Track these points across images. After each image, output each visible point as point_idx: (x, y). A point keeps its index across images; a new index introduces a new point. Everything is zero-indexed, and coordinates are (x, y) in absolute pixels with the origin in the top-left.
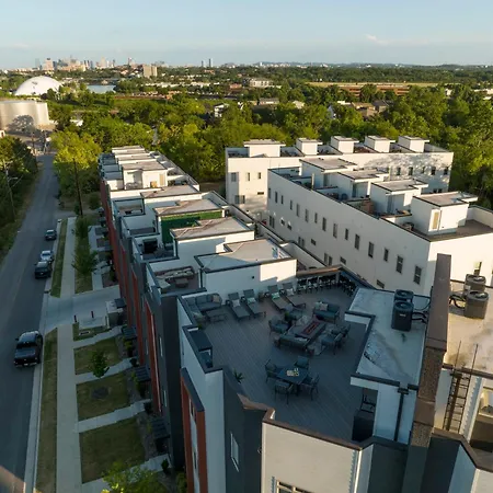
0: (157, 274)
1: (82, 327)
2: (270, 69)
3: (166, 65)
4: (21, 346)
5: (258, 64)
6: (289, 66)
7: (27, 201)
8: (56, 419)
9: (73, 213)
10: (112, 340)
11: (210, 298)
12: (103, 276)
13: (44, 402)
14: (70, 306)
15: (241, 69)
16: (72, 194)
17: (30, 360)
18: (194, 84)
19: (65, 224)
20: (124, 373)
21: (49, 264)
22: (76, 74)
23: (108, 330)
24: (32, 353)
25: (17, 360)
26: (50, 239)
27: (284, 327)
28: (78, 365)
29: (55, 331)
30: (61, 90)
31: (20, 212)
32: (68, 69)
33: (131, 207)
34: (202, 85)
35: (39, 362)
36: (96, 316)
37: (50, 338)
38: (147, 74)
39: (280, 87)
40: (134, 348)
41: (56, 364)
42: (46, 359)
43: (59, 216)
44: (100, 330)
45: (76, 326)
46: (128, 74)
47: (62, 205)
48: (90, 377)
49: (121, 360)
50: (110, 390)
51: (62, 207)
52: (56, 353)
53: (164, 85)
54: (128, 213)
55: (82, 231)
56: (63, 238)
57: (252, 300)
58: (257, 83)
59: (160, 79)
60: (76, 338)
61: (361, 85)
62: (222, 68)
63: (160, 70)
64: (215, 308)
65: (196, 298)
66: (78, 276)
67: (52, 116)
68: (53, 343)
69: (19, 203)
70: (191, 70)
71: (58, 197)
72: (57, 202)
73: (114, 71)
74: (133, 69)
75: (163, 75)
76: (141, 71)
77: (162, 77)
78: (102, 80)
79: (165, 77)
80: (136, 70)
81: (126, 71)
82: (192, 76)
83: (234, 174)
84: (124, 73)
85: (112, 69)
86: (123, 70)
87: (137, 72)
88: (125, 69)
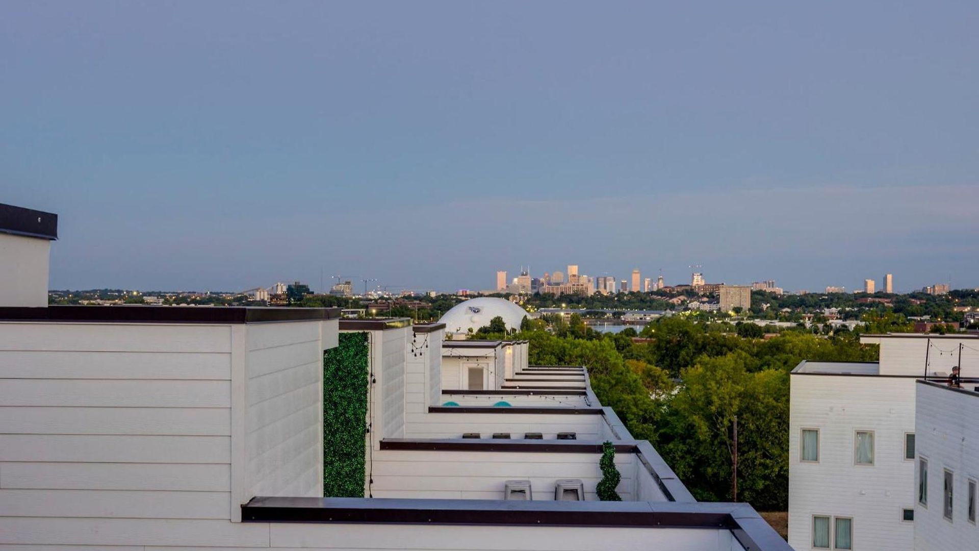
18: (836, 323)
22: (570, 299)
30: (525, 325)
32: (558, 290)
34: (853, 324)
38: (727, 304)
46: (684, 302)
59: (756, 313)
62: (913, 296)
63: (758, 296)
70: (837, 299)
73: (654, 297)
74: (697, 294)
75: (765, 306)
76: (713, 298)
77: (761, 310)
78: (624, 314)
79: (769, 310)
80: (703, 296)
81: (682, 298)
82: (834, 310)
83: (811, 433)
84: (675, 300)
85: (652, 293)
86: (672, 296)
87: (705, 299)
88: (680, 294)
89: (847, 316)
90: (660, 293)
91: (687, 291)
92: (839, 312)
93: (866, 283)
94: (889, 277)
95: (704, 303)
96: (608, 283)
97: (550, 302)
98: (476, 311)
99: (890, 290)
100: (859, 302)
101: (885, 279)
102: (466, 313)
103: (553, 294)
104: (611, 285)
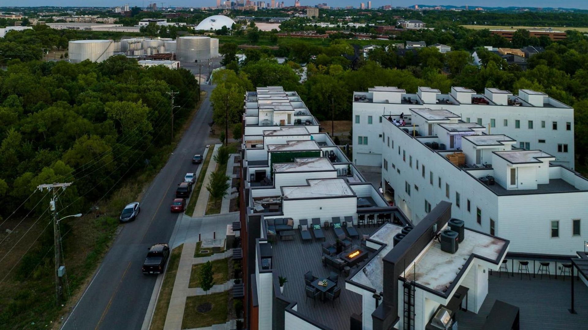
0: (256, 199)
1: (204, 245)
2: (425, 12)
3: (328, 7)
4: (152, 255)
5: (414, 7)
6: (444, 9)
7: (185, 126)
8: (163, 325)
9: (218, 140)
10: (226, 260)
11: (285, 221)
12: (232, 201)
13: (158, 308)
14: (199, 225)
15: (396, 11)
16: (222, 124)
17: (155, 268)
18: (351, 24)
19: (211, 149)
20: (227, 293)
21: (190, 185)
22: (248, 13)
23: (223, 252)
24: (158, 262)
25: (145, 267)
26: (195, 163)
27: (333, 251)
28: (192, 280)
29: (181, 247)
30: (233, 26)
31: (177, 136)
32: (243, 9)
33: (257, 141)
34: (357, 25)
35: (162, 272)
36: (218, 237)
37: (176, 252)
38: (310, 15)
39: (432, 29)
40: (240, 271)
41: (175, 276)
42: (168, 271)
43: (208, 142)
44: (217, 250)
45: (199, 244)
46: (293, 14)
47: (213, 132)
48: (199, 291)
49: (228, 280)
50: (213, 306)
51: (213, 134)
52: (177, 267)
53: (323, 25)
54: (254, 146)
55: (223, 158)
56: (207, 162)
57: (317, 227)
58: (410, 25)
59: (321, 19)
60: (197, 255)
61: (514, 29)
62: (379, 11)
63: (321, 11)
64: (288, 230)
65: (275, 220)
66: (211, 199)
67: (221, 51)
68: (177, 257)
69: (178, 127)
70: (351, 12)
71: (211, 125)
72: (210, 129)
73: (281, 11)
74: (298, 10)
75: (324, 15)
76: (304, 12)
77: (323, 17)
78: (270, 19)
79: (326, 17)
80: (300, 11)
81: (292, 12)
82: (350, 17)
83: (358, 117)
84: (289, 13)
85: (280, 10)
86: (289, 11)
87: (301, 12)
88: (291, 10)
89: (354, 21)
90: (283, 9)
91: (294, 9)
92: (352, 18)
93: (361, 4)
94: (370, 2)
95: (301, 14)
96: (262, 4)
97: (240, 14)
98: (214, 21)
99: (370, 8)
100: (359, 13)
101: (368, 3)
102: (210, 22)
103: (241, 10)
104: (263, 5)
